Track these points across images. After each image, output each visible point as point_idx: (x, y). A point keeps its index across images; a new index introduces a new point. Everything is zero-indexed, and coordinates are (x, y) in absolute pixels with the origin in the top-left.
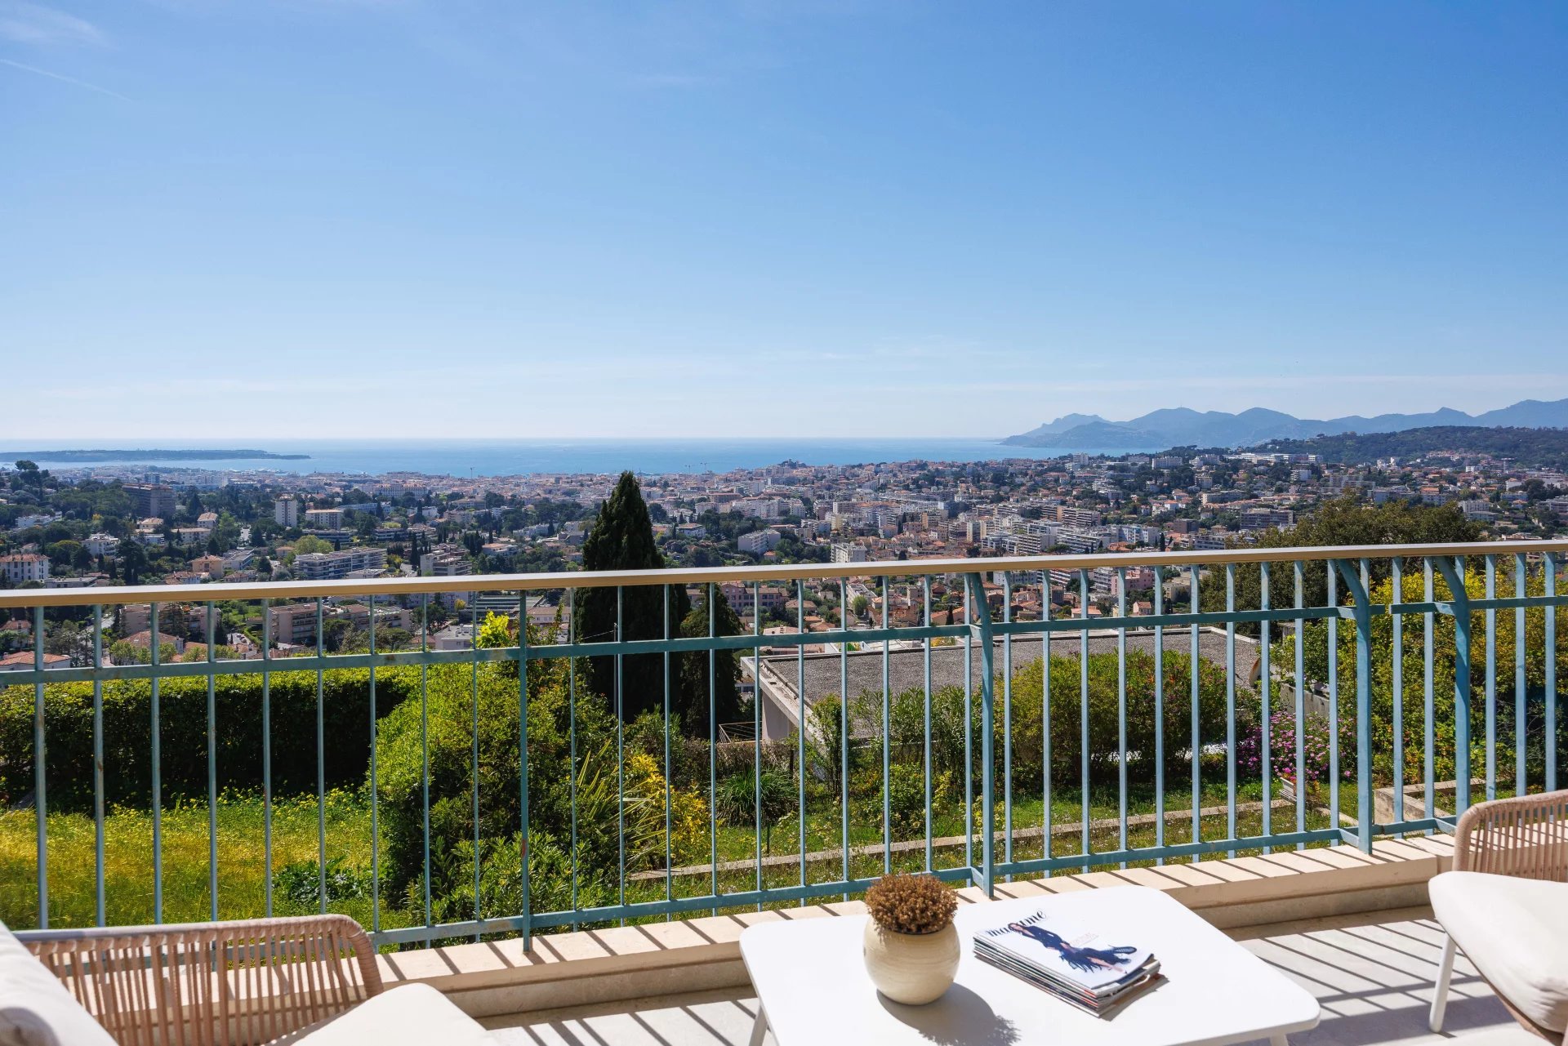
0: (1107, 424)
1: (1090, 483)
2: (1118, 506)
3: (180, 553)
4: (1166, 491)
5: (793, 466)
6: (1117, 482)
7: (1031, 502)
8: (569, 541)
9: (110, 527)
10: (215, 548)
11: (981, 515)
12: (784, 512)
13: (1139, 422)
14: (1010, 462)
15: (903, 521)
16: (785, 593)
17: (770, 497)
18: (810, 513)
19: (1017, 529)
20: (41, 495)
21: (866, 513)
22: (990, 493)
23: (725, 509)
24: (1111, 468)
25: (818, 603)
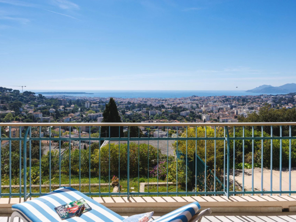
0: (273, 87)
1: (267, 101)
2: (274, 107)
3: (67, 113)
4: (287, 104)
5: (195, 96)
6: (274, 101)
7: (252, 105)
8: (143, 112)
9: (54, 107)
10: (73, 112)
11: (239, 108)
12: (192, 107)
13: (282, 86)
14: (247, 96)
15: (219, 110)
17: (189, 103)
18: (198, 107)
19: (247, 112)
20: (43, 101)
21: (211, 108)
22: (241, 103)
23: (178, 106)
24: (273, 98)
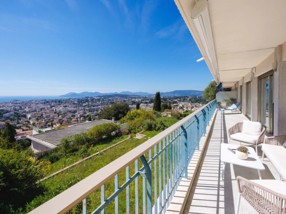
0: (77, 94)
1: (74, 102)
2: (78, 105)
4: (85, 102)
5: (17, 101)
7: (65, 105)
11: (56, 107)
12: (15, 109)
13: (81, 93)
14: (61, 99)
15: (41, 109)
16: (16, 123)
17: (11, 106)
18: (21, 109)
19: (63, 109)
21: (34, 108)
22: (58, 104)
24: (77, 100)
25: (24, 124)
